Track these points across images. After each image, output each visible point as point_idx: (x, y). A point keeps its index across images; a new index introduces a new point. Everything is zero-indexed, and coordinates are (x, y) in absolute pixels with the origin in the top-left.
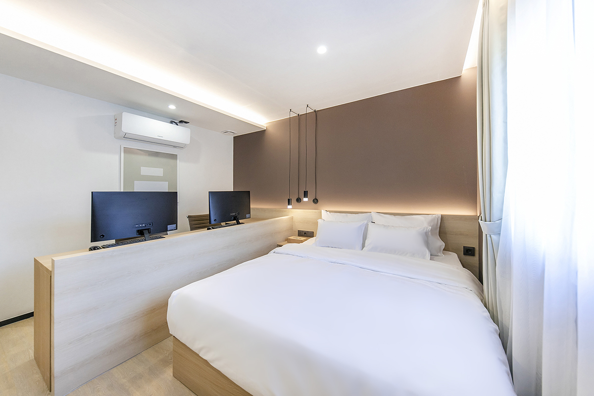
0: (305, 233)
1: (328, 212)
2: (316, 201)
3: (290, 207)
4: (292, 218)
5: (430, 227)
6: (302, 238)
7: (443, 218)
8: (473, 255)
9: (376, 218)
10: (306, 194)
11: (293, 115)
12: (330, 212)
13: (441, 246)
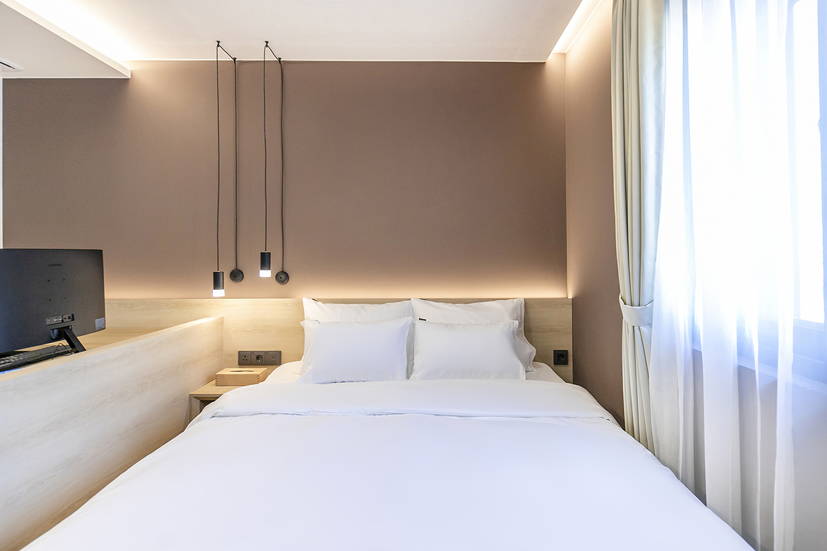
0: (258, 357)
1: (320, 303)
2: (282, 277)
3: (219, 293)
4: (221, 322)
5: (517, 322)
6: (258, 371)
7: (527, 304)
8: (566, 363)
9: (422, 309)
10: (265, 261)
11: (224, 58)
12: (325, 301)
13: (531, 353)
